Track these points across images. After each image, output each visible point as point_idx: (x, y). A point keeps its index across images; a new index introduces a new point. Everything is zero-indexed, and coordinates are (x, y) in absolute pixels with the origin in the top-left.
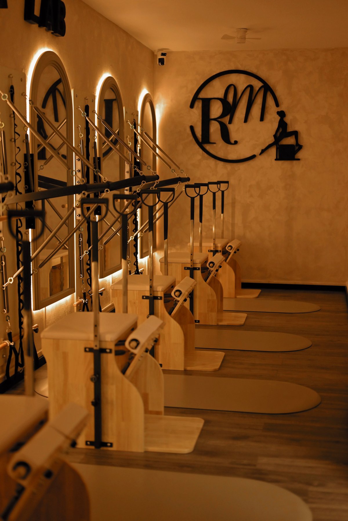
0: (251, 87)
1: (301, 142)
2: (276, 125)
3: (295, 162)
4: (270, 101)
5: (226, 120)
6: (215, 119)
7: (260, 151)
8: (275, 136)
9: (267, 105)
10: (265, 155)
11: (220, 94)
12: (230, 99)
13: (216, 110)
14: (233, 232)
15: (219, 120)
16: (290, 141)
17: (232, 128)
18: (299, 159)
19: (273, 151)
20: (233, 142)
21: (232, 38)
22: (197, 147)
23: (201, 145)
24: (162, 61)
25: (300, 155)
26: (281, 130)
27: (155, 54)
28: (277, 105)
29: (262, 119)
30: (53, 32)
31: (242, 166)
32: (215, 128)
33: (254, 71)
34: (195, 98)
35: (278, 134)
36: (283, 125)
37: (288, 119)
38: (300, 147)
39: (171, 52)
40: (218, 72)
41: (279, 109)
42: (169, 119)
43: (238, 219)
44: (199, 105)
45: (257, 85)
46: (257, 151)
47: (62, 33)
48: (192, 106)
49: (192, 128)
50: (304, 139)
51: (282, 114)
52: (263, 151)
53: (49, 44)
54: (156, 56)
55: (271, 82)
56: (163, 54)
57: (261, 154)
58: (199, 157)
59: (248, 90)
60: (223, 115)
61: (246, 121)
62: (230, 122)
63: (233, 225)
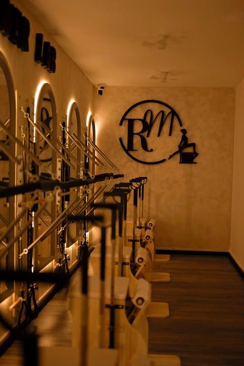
0: (163, 112)
1: (197, 151)
2: (180, 139)
3: (193, 165)
4: (176, 122)
5: (145, 134)
6: (137, 134)
7: (169, 157)
8: (179, 146)
9: (174, 125)
10: (172, 159)
11: (141, 116)
12: (148, 120)
13: (138, 127)
14: (149, 213)
15: (140, 134)
16: (189, 150)
17: (149, 140)
18: (196, 163)
19: (178, 157)
20: (150, 150)
21: (158, 78)
22: (124, 152)
23: (127, 151)
24: (101, 93)
25: (196, 160)
26: (183, 143)
27: (96, 87)
28: (181, 125)
29: (170, 135)
30: (49, 69)
31: (156, 167)
32: (137, 140)
33: (165, 101)
34: (123, 119)
35: (182, 145)
36: (185, 139)
37: (188, 135)
38: (197, 155)
39: (107, 86)
40: (140, 101)
41: (182, 128)
42: (104, 132)
43: (153, 204)
44: (126, 123)
45: (167, 111)
46: (167, 157)
47: (54, 72)
48: (121, 124)
49: (121, 139)
50: (199, 149)
51: (184, 131)
52: (171, 157)
53: (46, 78)
54: (97, 88)
55: (177, 109)
56: (102, 88)
57: (169, 159)
58: (125, 160)
59: (161, 114)
60: (143, 131)
61: (159, 135)
62: (148, 136)
63: (149, 209)
